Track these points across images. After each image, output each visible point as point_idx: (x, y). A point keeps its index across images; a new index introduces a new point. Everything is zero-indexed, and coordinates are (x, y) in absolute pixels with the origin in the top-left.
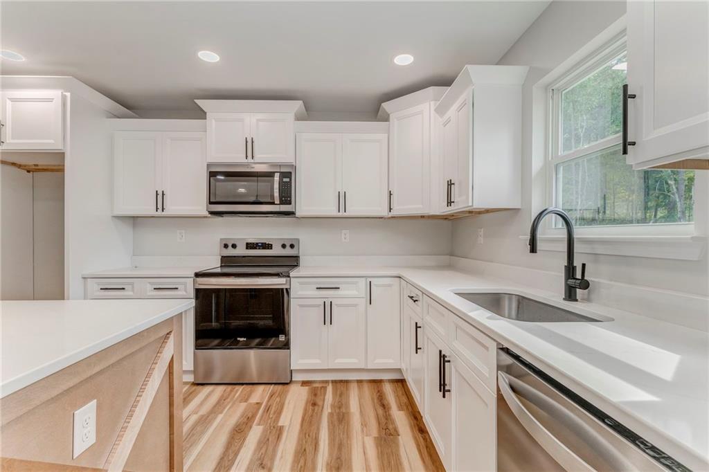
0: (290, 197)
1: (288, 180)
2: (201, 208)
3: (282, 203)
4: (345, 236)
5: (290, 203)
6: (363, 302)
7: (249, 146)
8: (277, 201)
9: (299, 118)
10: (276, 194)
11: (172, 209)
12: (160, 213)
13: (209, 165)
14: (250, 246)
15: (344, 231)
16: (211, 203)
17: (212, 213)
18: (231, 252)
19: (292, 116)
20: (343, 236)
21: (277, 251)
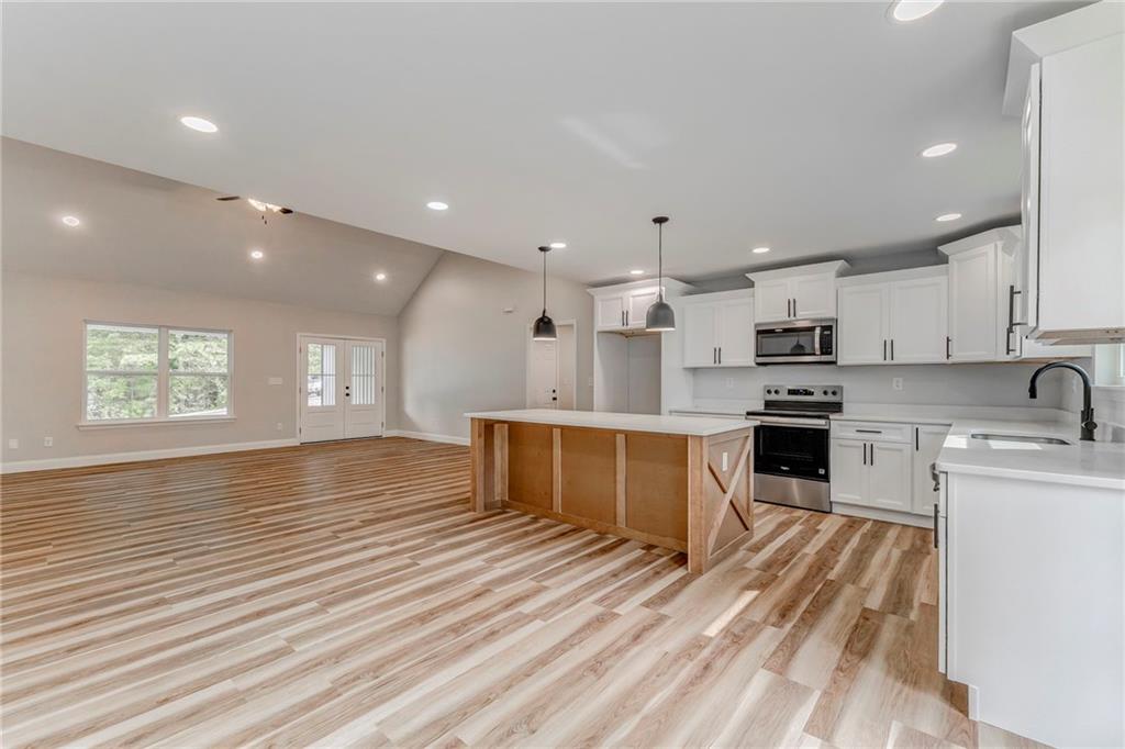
0: (831, 348)
1: (829, 332)
2: (749, 359)
3: (822, 353)
4: (898, 384)
5: (831, 353)
6: (909, 449)
7: (792, 306)
8: (818, 352)
9: (842, 274)
10: (817, 346)
11: (727, 361)
12: (717, 365)
13: (756, 325)
14: (791, 392)
15: (895, 379)
16: (758, 356)
17: (759, 364)
18: (773, 397)
19: (833, 273)
20: (894, 385)
21: (818, 397)
